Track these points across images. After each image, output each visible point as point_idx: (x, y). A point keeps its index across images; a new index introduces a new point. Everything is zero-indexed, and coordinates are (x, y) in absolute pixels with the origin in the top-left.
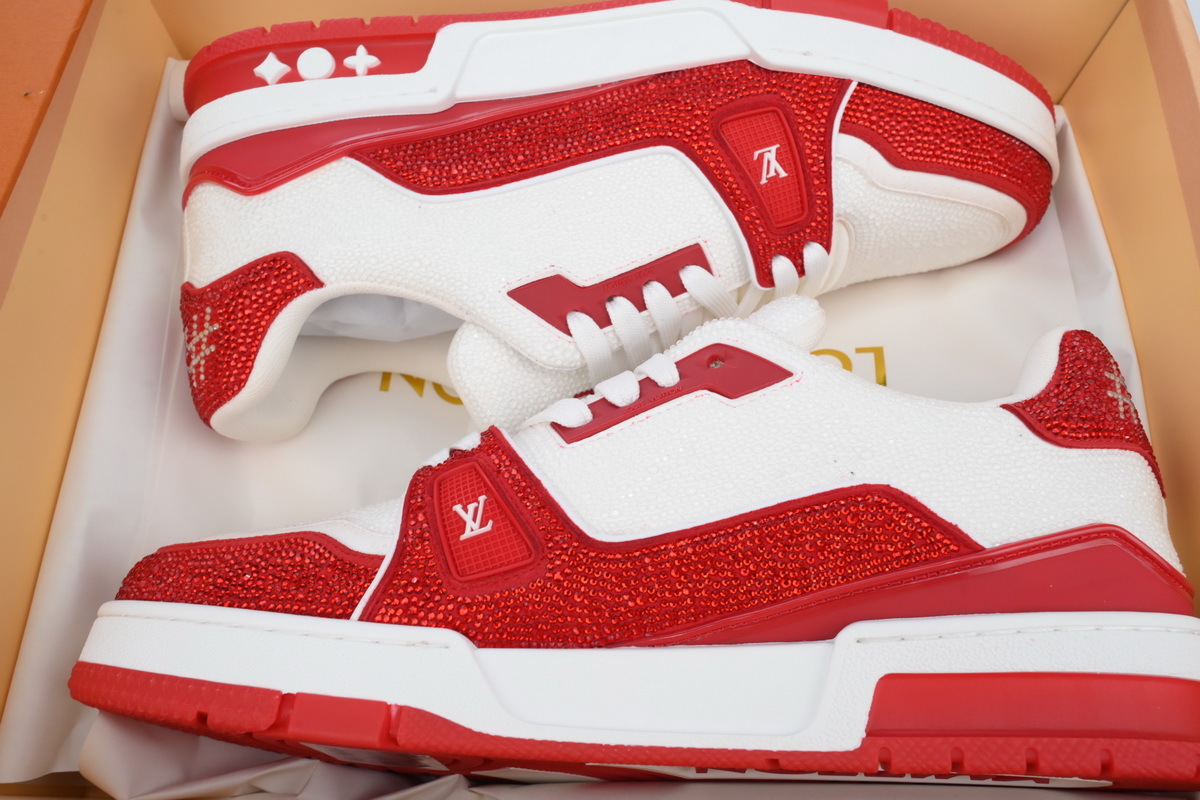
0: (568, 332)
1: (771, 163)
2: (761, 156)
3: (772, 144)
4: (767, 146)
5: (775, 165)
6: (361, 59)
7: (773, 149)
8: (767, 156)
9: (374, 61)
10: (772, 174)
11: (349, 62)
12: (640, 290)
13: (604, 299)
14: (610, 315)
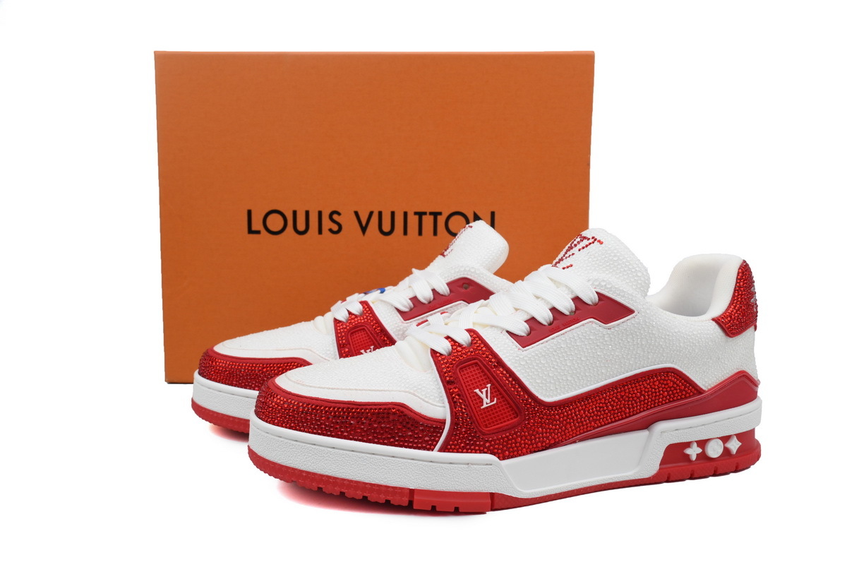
0: (597, 293)
2: (492, 401)
3: (487, 408)
4: (490, 406)
5: (483, 396)
6: (693, 452)
7: (485, 406)
8: (488, 401)
9: (688, 451)
10: (484, 390)
11: (700, 450)
12: (554, 318)
13: (578, 312)
14: (572, 303)
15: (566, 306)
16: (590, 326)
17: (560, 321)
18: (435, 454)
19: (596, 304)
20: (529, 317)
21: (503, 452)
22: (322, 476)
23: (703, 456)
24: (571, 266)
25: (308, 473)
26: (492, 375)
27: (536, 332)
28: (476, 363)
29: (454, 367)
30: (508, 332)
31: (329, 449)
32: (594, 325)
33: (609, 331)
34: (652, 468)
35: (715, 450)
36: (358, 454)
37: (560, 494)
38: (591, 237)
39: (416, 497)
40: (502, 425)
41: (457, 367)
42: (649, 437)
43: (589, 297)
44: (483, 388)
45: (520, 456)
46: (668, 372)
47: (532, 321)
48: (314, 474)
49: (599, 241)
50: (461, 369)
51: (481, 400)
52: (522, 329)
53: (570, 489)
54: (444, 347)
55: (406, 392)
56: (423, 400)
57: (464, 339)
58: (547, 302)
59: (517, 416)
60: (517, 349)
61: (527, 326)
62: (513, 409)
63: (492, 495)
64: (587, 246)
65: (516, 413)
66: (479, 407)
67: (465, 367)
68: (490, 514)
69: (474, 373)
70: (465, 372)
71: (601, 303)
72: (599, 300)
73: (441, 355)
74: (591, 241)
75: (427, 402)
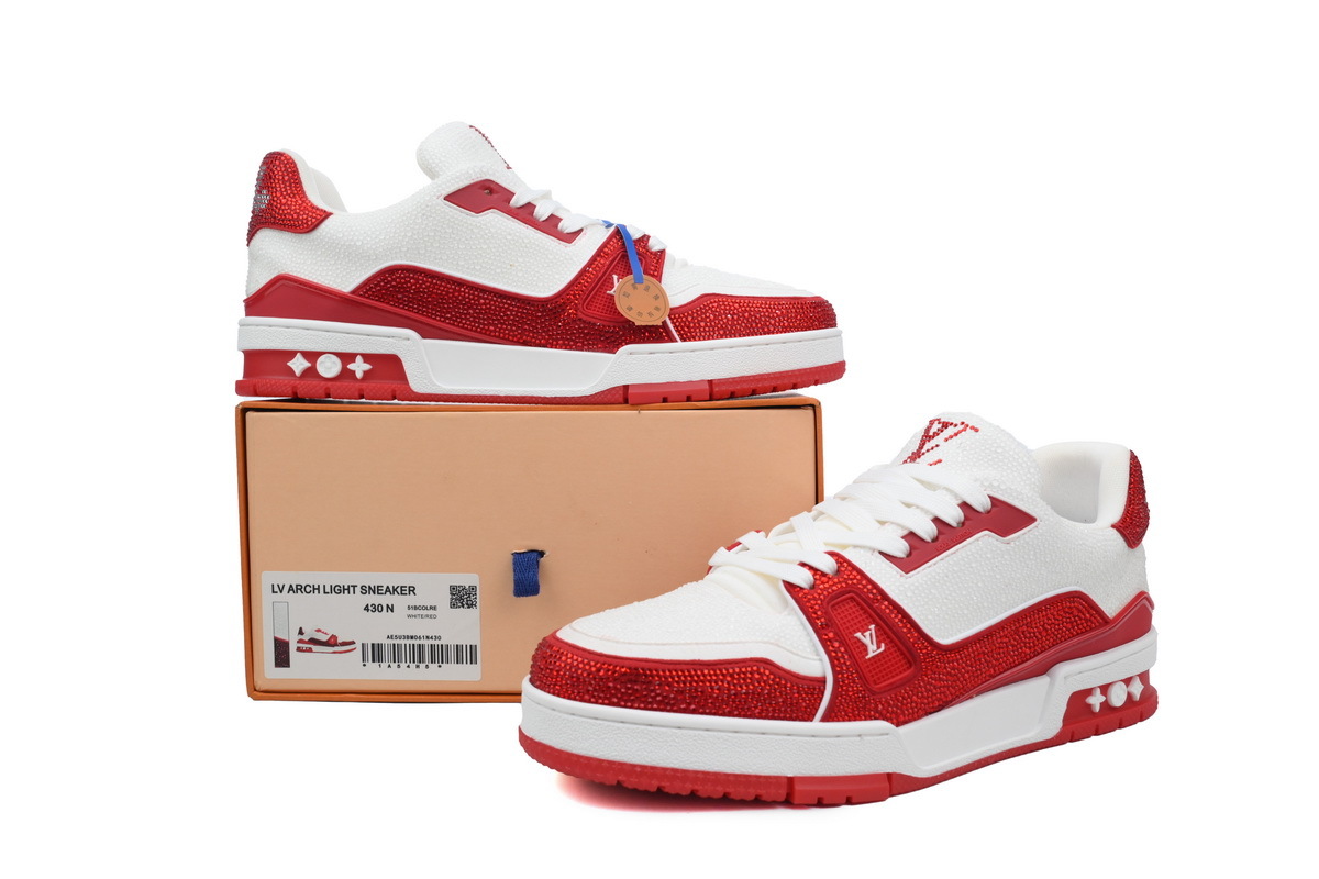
0: (990, 497)
1: (870, 643)
2: (879, 647)
3: (873, 657)
4: (877, 655)
5: (867, 641)
6: (1096, 701)
7: (871, 655)
8: (875, 647)
9: (1091, 701)
10: (867, 634)
11: (1103, 699)
12: (939, 532)
13: (967, 523)
14: (960, 511)
15: (953, 516)
16: (985, 540)
17: (948, 535)
18: (816, 725)
19: (989, 512)
20: (905, 532)
21: (897, 716)
22: (665, 770)
23: (1106, 706)
24: (940, 461)
25: (644, 767)
26: (875, 612)
27: (918, 552)
28: (852, 597)
29: (825, 604)
30: (881, 553)
31: (674, 730)
32: (991, 540)
33: (1008, 547)
34: (1054, 726)
35: (1118, 698)
36: (715, 733)
37: (961, 768)
38: (959, 423)
39: (798, 787)
40: (891, 681)
41: (828, 604)
42: (1052, 684)
43: (981, 503)
44: (865, 631)
45: (915, 720)
46: (1073, 597)
47: (911, 537)
48: (653, 768)
49: (972, 428)
50: (833, 606)
51: (864, 648)
52: (900, 548)
53: (970, 761)
54: (803, 578)
55: (765, 643)
56: (792, 652)
57: (828, 565)
58: (927, 512)
59: (911, 666)
60: (898, 576)
61: (906, 544)
62: (905, 657)
63: (889, 775)
64: (956, 434)
65: (909, 662)
66: (864, 657)
67: (838, 603)
68: (890, 800)
69: (850, 611)
70: (839, 611)
71: (995, 509)
72: (993, 505)
73: (802, 588)
74: (960, 427)
75: (797, 655)
